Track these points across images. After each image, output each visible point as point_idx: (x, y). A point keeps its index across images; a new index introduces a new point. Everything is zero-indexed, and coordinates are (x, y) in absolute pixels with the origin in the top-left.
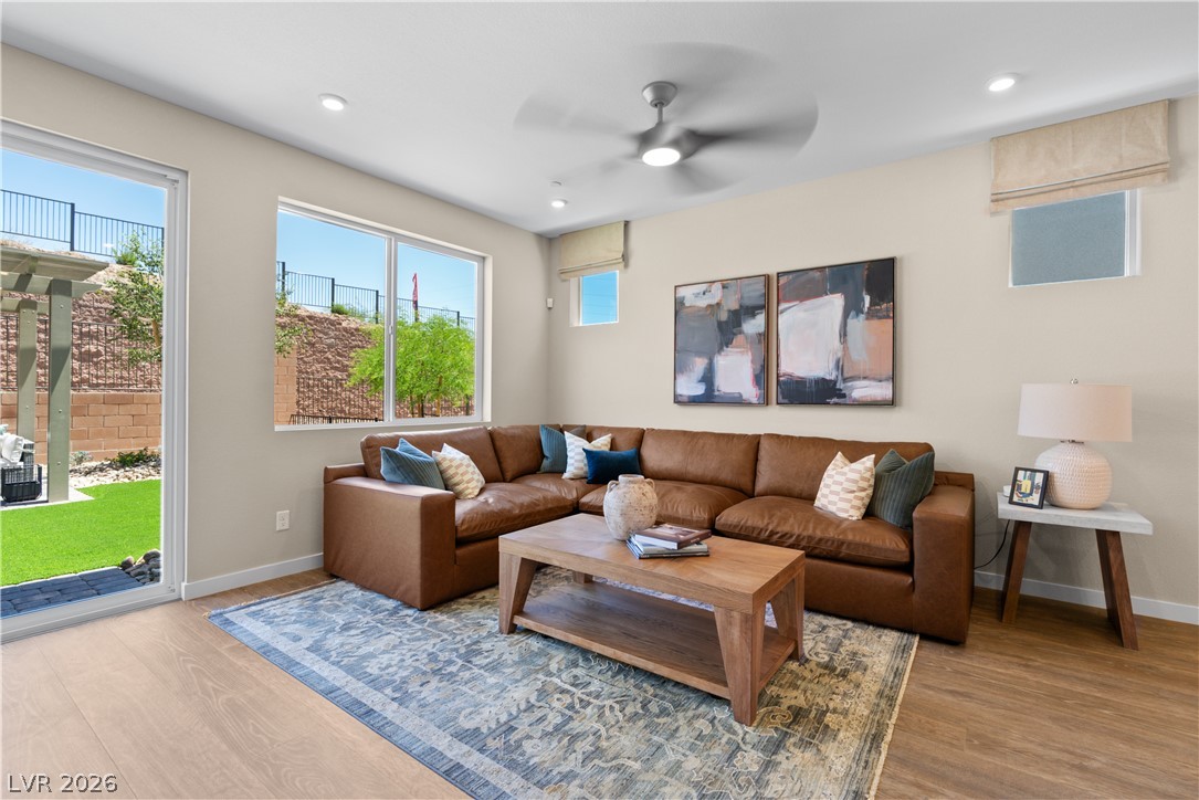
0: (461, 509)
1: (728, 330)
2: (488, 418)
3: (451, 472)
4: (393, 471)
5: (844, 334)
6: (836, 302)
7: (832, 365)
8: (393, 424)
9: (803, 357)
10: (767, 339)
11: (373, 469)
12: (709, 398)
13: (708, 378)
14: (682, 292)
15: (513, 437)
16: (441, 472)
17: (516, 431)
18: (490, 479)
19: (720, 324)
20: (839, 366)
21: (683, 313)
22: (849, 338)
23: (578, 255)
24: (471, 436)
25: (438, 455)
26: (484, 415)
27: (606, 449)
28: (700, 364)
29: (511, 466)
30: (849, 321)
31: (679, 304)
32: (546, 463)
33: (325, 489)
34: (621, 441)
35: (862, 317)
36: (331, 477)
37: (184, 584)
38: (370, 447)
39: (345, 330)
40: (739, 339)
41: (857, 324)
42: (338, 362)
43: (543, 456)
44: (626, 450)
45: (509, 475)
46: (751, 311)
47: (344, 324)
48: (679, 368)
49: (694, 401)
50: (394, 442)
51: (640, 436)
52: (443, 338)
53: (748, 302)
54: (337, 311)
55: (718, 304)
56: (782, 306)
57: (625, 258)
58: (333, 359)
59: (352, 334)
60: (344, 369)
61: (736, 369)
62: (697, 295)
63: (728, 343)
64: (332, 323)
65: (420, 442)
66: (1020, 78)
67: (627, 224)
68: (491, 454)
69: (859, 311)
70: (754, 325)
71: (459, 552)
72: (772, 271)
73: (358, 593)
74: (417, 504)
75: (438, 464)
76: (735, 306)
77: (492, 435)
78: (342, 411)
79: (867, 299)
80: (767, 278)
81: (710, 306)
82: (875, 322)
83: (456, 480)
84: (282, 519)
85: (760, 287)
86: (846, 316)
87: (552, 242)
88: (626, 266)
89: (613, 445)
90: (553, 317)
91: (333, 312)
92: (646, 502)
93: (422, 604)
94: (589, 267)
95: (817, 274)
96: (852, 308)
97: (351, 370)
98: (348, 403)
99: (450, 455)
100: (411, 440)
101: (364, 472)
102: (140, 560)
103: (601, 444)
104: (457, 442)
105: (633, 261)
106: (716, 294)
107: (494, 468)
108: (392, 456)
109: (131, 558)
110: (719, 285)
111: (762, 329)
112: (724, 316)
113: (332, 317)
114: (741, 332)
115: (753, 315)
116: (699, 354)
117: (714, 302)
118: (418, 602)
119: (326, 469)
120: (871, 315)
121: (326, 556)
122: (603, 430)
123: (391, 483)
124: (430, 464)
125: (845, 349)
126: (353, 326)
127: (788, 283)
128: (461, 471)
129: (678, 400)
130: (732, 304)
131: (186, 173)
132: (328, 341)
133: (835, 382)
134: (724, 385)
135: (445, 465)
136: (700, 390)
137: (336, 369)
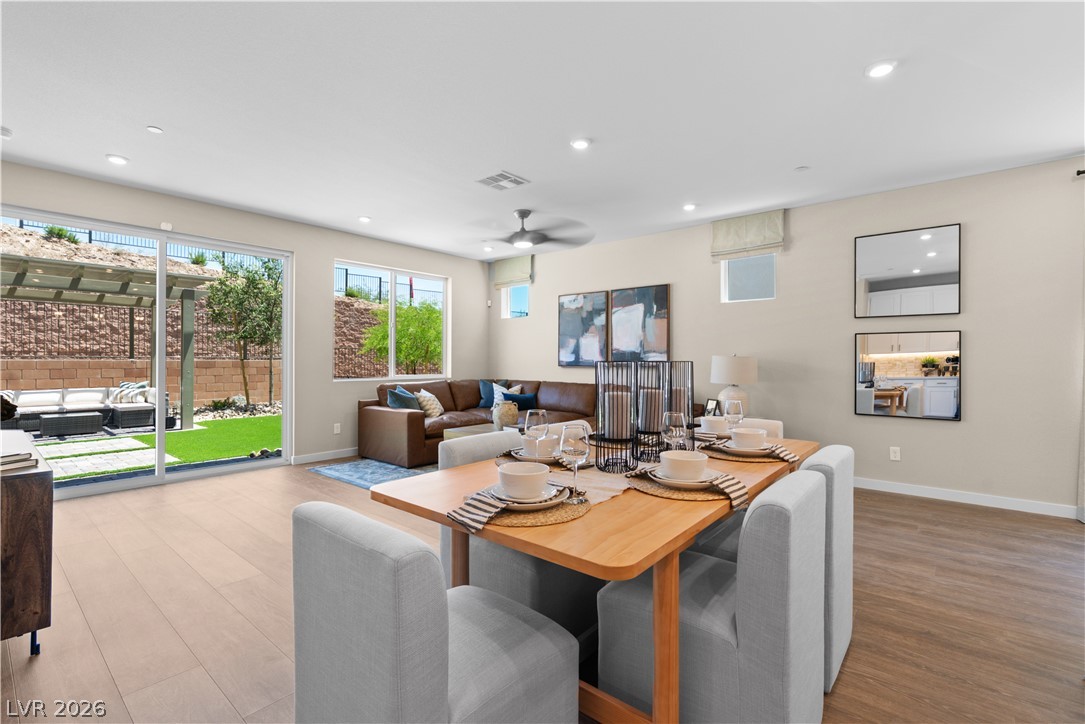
0: (428, 422)
1: (586, 323)
2: (449, 376)
3: (424, 403)
4: (394, 402)
5: (644, 327)
6: (640, 308)
7: (638, 344)
8: (394, 377)
9: (625, 340)
10: (607, 328)
11: (384, 402)
12: (577, 363)
13: (576, 351)
14: (563, 299)
15: (463, 386)
16: (419, 404)
17: (465, 383)
18: (447, 410)
19: (582, 318)
20: (642, 345)
21: (564, 312)
22: (647, 329)
23: (505, 274)
24: (438, 386)
25: (417, 394)
26: (447, 374)
27: (517, 393)
28: (572, 343)
29: (461, 403)
30: (647, 319)
31: (561, 306)
32: (482, 401)
33: (359, 412)
34: (527, 389)
35: (653, 317)
36: (362, 405)
37: (293, 457)
38: (382, 390)
39: (357, 310)
40: (592, 328)
41: (650, 321)
42: (352, 335)
43: (481, 398)
44: (529, 393)
45: (459, 408)
46: (597, 312)
47: (356, 305)
48: (561, 346)
49: (569, 365)
50: (395, 387)
51: (538, 385)
52: (428, 317)
53: (597, 307)
54: (349, 294)
55: (582, 307)
56: (614, 310)
57: (532, 277)
58: (347, 333)
59: (362, 314)
60: (356, 340)
61: (591, 347)
62: (570, 302)
63: (586, 331)
64: (347, 305)
65: (408, 388)
66: (697, 205)
67: (533, 257)
68: (449, 396)
69: (651, 314)
70: (600, 320)
71: (427, 442)
72: (609, 289)
73: (377, 463)
74: (406, 417)
75: (417, 399)
76: (590, 309)
77: (450, 385)
78: (355, 373)
79: (655, 307)
80: (607, 292)
81: (577, 308)
82: (659, 320)
83: (427, 407)
84: (337, 428)
85: (603, 299)
86: (645, 316)
87: (490, 266)
88: (533, 282)
89: (522, 391)
90: (491, 311)
91: (346, 295)
92: (510, 413)
93: (409, 464)
94: (511, 282)
95: (631, 292)
96: (648, 312)
97: (361, 341)
98: (360, 366)
99: (424, 394)
100: (403, 386)
101: (378, 403)
102: (259, 453)
103: (515, 390)
104: (429, 388)
105: (537, 279)
106: (580, 302)
107: (450, 404)
108: (394, 395)
109: (254, 452)
110: (581, 296)
111: (604, 323)
112: (584, 315)
113: (346, 300)
114: (593, 324)
115: (600, 315)
116: (572, 337)
117: (579, 306)
118: (406, 465)
119: (359, 402)
120: (657, 316)
121: (359, 449)
122: (517, 382)
123: (392, 408)
124: (413, 399)
125: (645, 335)
126: (362, 306)
127: (617, 296)
128: (430, 403)
129: (560, 364)
130: (589, 308)
131: (292, 253)
132: (345, 319)
133: (639, 354)
134: (586, 355)
135: (421, 400)
136: (572, 358)
137: (350, 340)
